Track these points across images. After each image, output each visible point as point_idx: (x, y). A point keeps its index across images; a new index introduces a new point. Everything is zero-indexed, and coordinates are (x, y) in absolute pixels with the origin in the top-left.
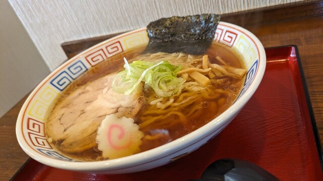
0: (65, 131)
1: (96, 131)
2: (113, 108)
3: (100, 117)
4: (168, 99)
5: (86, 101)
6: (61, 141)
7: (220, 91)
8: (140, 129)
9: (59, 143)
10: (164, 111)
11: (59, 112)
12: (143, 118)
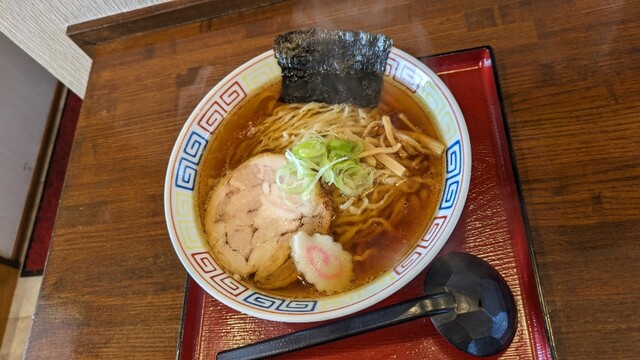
0: (247, 260)
1: (289, 257)
2: (294, 220)
3: (283, 235)
4: (360, 199)
5: (246, 210)
6: (252, 276)
7: (419, 180)
8: (345, 249)
9: (251, 278)
10: (362, 218)
11: (218, 231)
12: (339, 230)
